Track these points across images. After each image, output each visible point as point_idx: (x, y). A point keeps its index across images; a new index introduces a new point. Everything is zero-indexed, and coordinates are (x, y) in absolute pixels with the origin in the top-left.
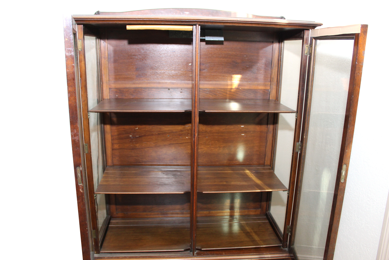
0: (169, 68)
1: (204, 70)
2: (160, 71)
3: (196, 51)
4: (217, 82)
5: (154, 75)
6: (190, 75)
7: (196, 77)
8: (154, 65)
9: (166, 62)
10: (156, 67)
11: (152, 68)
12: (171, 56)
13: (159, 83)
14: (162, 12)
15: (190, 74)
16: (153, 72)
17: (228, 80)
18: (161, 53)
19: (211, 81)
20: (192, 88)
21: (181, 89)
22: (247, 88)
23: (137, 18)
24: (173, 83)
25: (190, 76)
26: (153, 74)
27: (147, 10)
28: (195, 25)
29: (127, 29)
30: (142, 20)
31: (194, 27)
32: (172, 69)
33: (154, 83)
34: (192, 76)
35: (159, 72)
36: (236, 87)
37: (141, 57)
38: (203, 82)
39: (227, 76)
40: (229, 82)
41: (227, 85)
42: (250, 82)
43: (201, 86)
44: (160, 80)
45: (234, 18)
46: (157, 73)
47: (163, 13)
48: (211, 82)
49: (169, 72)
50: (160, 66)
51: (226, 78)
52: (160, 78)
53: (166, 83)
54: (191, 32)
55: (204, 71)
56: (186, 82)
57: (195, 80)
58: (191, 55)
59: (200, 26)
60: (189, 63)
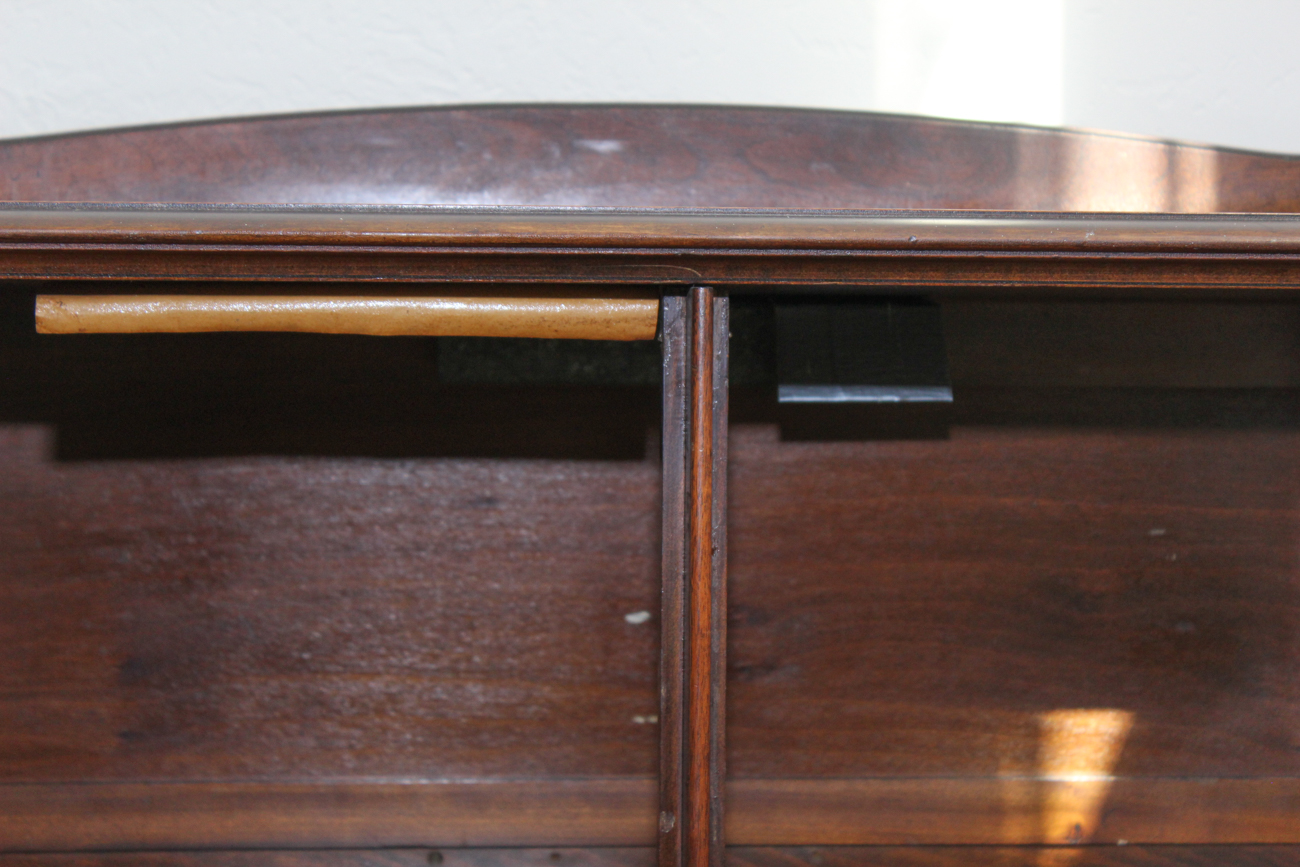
0: (435, 657)
1: (769, 667)
2: (355, 688)
3: (690, 528)
4: (897, 787)
5: (294, 727)
6: (640, 720)
7: (699, 771)
8: (299, 625)
9: (411, 597)
10: (308, 645)
11: (275, 660)
12: (455, 539)
13: (342, 798)
14: (377, 141)
15: (638, 711)
16: (283, 696)
17: (1005, 762)
18: (359, 518)
19: (832, 771)
20: (655, 845)
21: (555, 857)
22: (1187, 839)
23: (134, 232)
24: (475, 800)
25: (638, 728)
26: (286, 717)
27: (236, 128)
28: (682, 290)
29: (40, 329)
30: (180, 248)
31: (675, 305)
32: (463, 666)
33: (294, 800)
34: (657, 727)
35: (341, 689)
36: (1077, 828)
37: (167, 556)
38: (760, 785)
39: (987, 728)
40: (1011, 784)
41: (997, 811)
42: (1213, 782)
43: (745, 828)
44: (357, 771)
45: (1046, 215)
46: (321, 701)
47: (382, 149)
48: (836, 787)
49: (440, 693)
50: (348, 638)
51: (986, 737)
52: (351, 747)
53: (410, 796)
54: (648, 350)
55: (767, 681)
56: (603, 783)
57: (688, 806)
58: (641, 531)
59: (722, 303)
60: (630, 611)
